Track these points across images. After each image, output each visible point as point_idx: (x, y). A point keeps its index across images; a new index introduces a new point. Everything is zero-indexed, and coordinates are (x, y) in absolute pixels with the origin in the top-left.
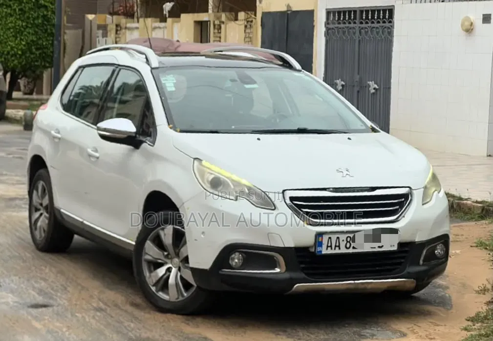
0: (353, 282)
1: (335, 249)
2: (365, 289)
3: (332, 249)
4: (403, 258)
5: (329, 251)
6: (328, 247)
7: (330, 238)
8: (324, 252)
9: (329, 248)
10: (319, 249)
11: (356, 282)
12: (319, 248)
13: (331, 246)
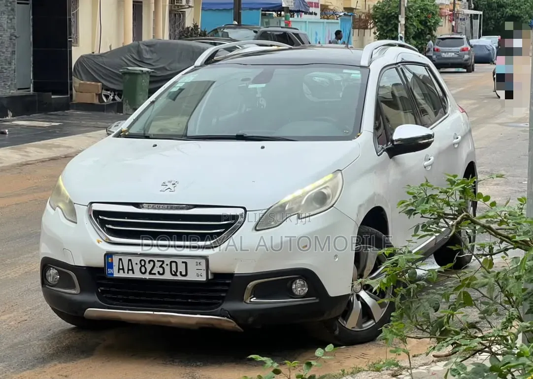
0: (152, 313)
1: (128, 273)
2: (170, 323)
3: (124, 272)
4: (225, 291)
5: (121, 275)
6: (119, 269)
7: (120, 259)
8: (116, 275)
9: (121, 271)
10: (110, 271)
11: (155, 313)
12: (109, 269)
13: (123, 269)
